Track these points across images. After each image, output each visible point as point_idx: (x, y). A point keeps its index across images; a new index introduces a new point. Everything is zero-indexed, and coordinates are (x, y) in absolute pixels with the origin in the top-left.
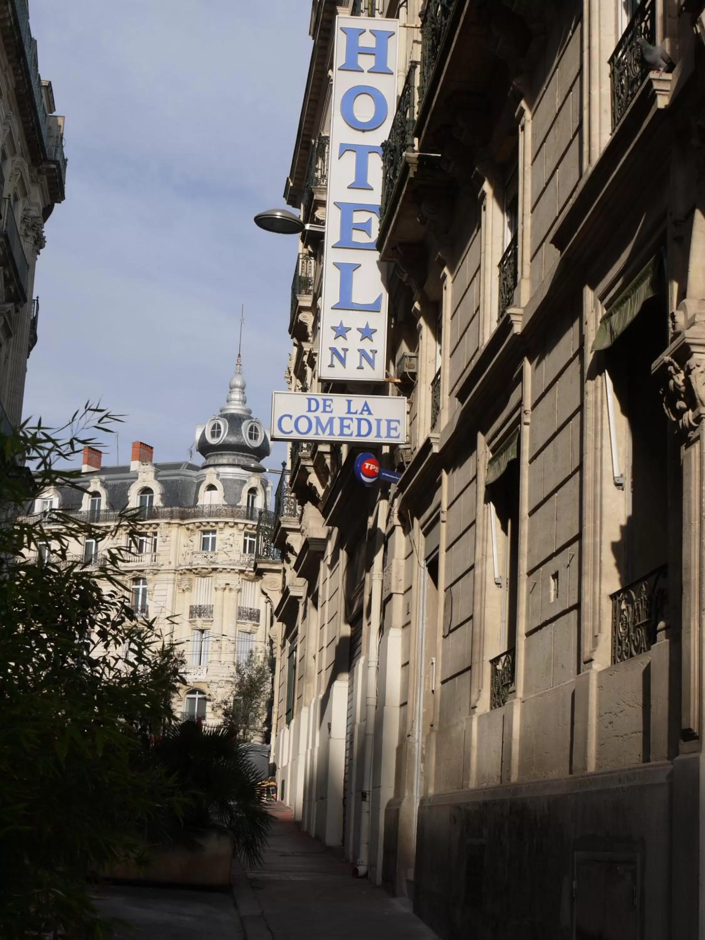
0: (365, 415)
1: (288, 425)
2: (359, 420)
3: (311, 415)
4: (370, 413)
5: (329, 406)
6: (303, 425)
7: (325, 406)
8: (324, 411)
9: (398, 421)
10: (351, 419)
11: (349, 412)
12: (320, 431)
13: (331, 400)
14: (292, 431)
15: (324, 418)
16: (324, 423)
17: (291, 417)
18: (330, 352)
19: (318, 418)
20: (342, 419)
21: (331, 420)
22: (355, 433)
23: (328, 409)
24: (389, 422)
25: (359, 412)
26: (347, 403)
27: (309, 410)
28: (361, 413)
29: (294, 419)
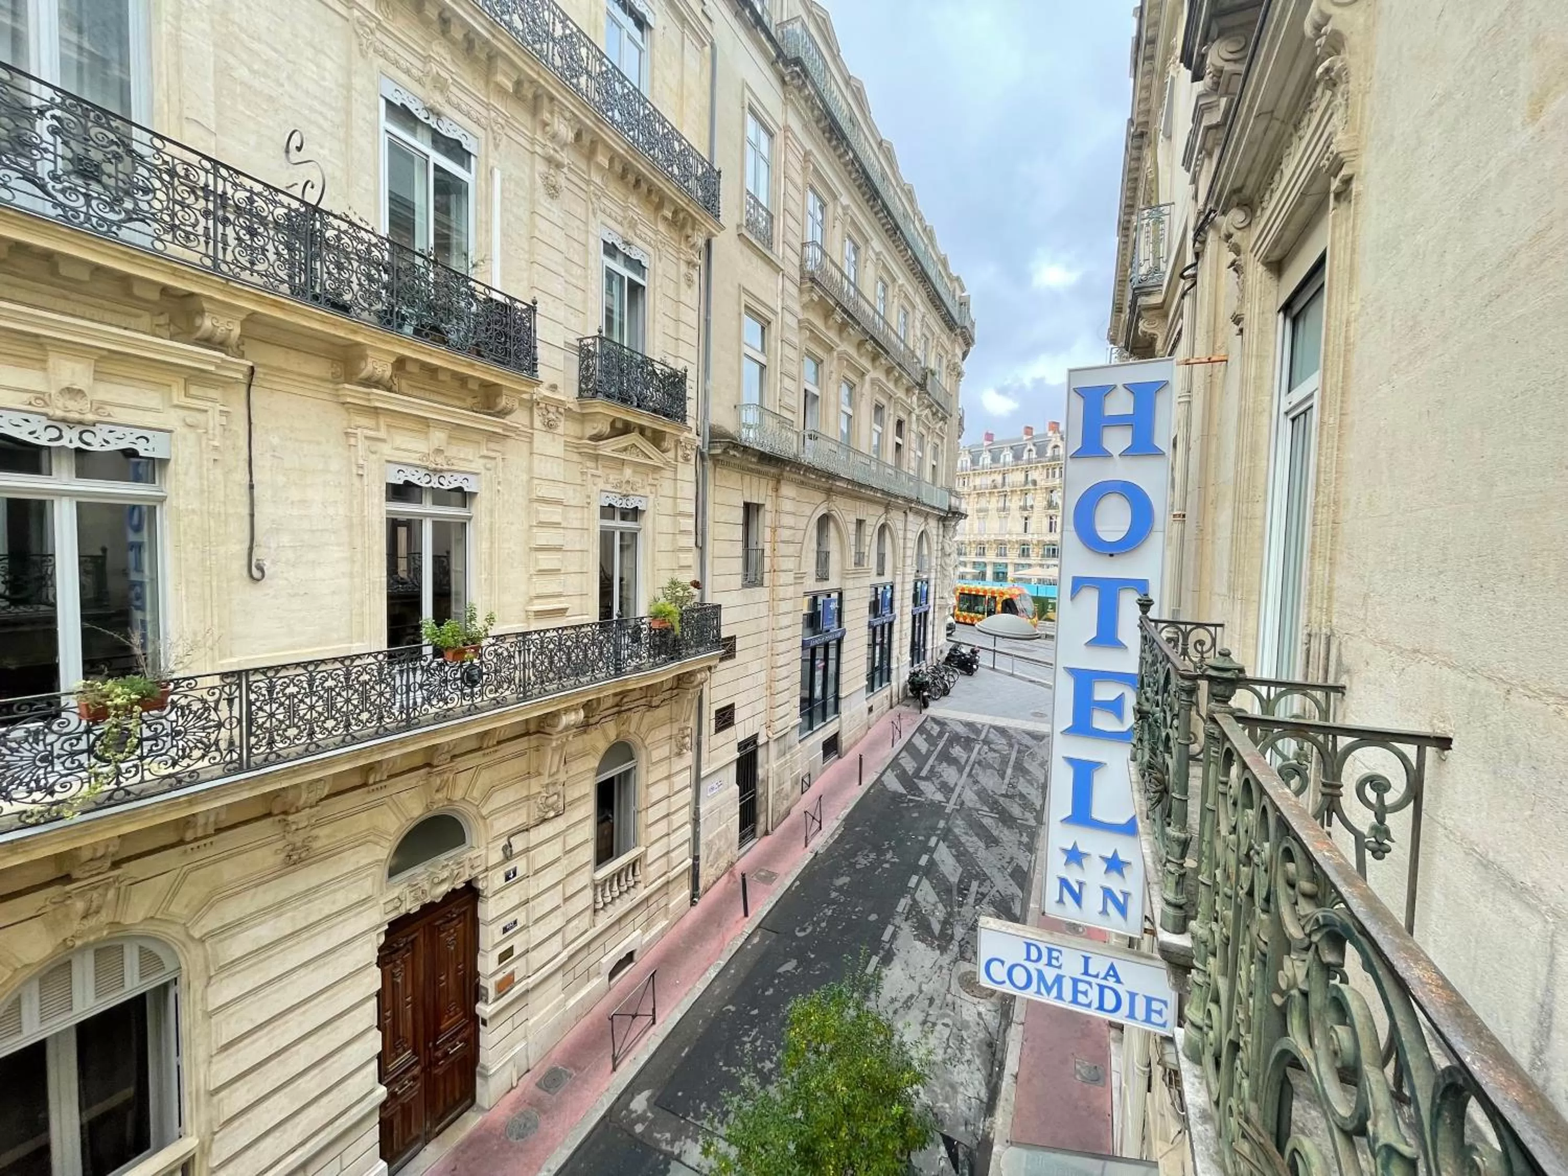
0: (1111, 982)
1: (999, 972)
2: (1102, 988)
3: (1031, 966)
4: (1118, 981)
5: (1057, 959)
6: (1020, 977)
7: (1050, 958)
8: (1049, 964)
9: (1165, 1003)
10: (1090, 984)
11: (1086, 973)
12: (1043, 990)
13: (1060, 952)
14: (1004, 982)
15: (1050, 975)
16: (1050, 978)
17: (1003, 962)
18: (1057, 884)
19: (1040, 972)
20: (1075, 981)
21: (1059, 979)
22: (1096, 1004)
23: (1054, 962)
24: (1149, 1000)
25: (1102, 975)
26: (1083, 960)
27: (1028, 958)
28: (1105, 978)
29: (1007, 966)
